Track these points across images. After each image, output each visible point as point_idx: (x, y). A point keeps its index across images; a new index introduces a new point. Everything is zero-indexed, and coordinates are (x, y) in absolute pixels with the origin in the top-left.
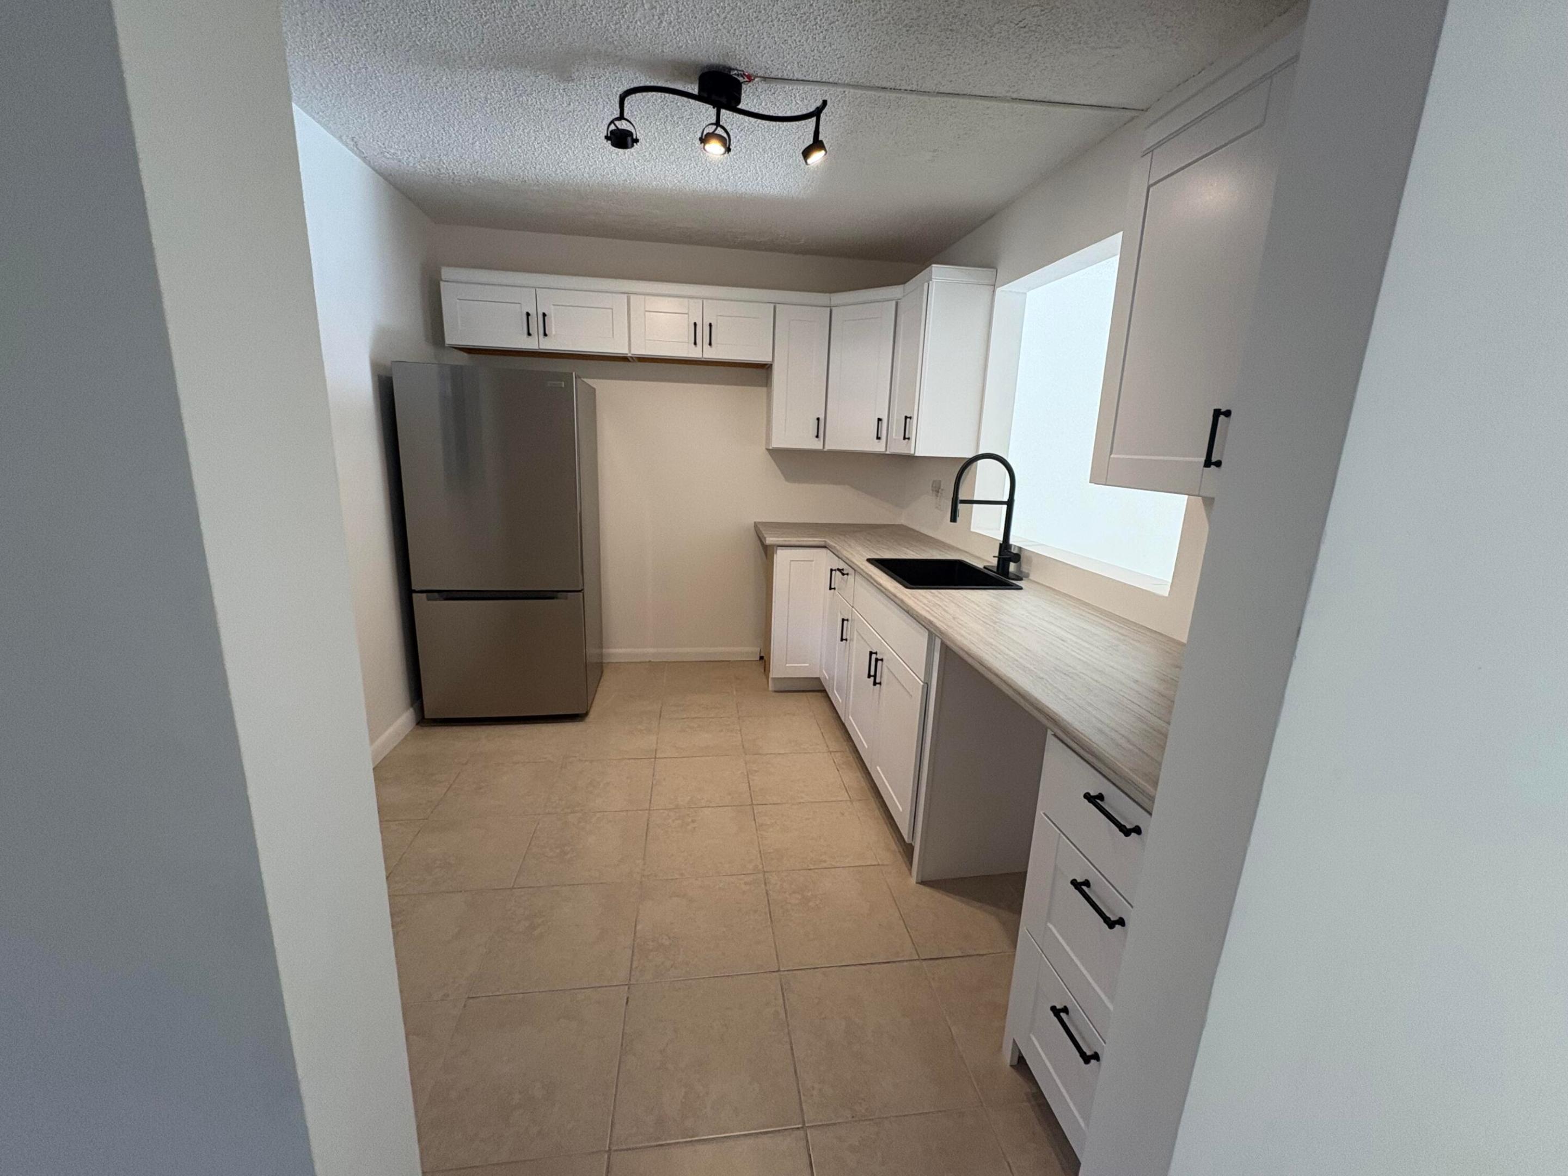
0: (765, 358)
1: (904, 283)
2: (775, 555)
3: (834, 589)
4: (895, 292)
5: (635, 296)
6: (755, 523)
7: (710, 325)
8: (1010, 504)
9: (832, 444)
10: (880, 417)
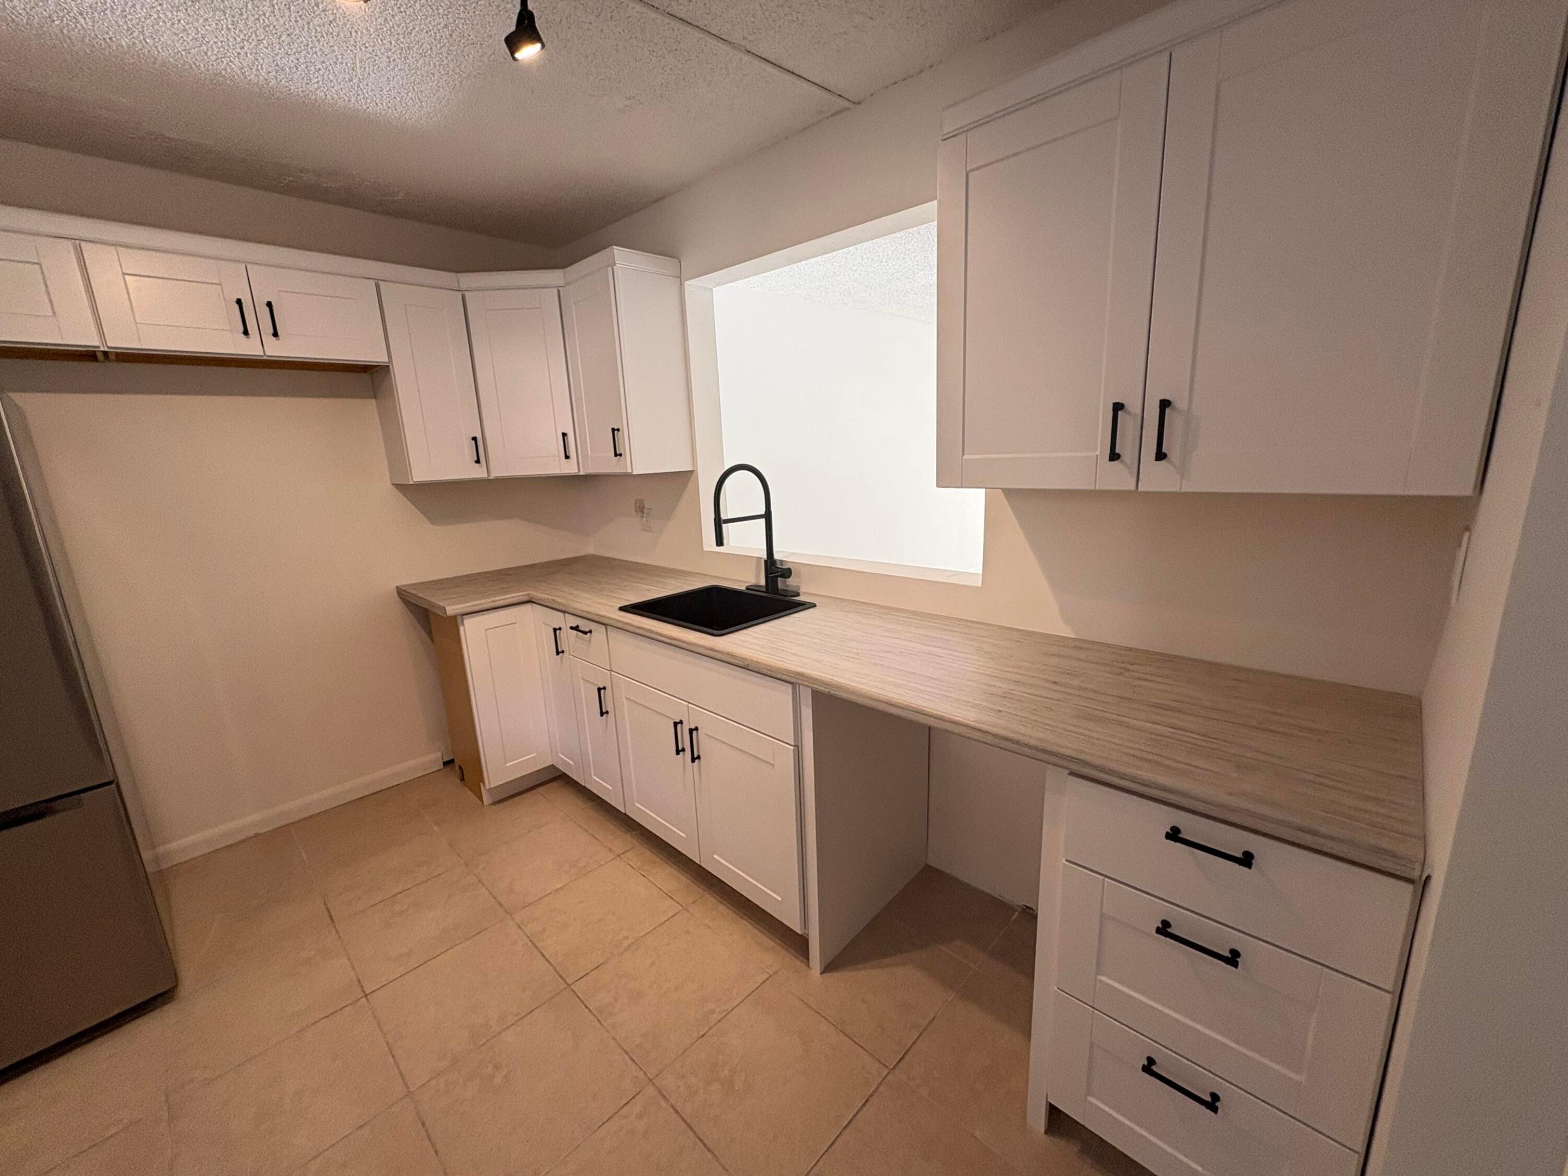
0: (373, 355)
1: (564, 267)
2: (461, 629)
3: (563, 652)
4: (553, 277)
5: (91, 245)
6: (397, 587)
7: (269, 304)
8: (768, 516)
9: (499, 470)
10: (565, 432)
